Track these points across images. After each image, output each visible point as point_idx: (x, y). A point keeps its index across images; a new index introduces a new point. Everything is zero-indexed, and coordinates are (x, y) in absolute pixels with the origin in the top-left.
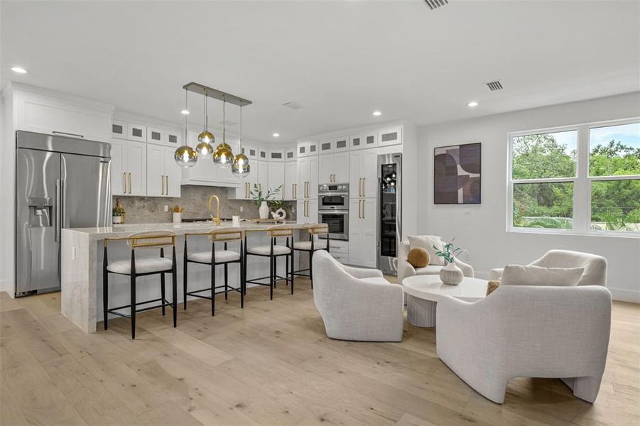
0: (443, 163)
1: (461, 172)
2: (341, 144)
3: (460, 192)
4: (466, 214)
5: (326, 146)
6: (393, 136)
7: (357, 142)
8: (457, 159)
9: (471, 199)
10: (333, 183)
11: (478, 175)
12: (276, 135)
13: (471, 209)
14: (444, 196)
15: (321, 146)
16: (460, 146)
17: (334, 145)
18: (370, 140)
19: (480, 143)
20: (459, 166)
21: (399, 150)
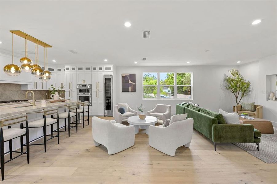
0: (125, 79)
1: (130, 82)
2: (88, 69)
3: (130, 88)
5: (80, 69)
6: (110, 69)
7: (95, 69)
8: (129, 78)
9: (133, 90)
10: (84, 84)
11: (135, 83)
12: (54, 61)
13: (133, 93)
14: (125, 89)
15: (78, 68)
16: (130, 74)
17: (84, 69)
18: (101, 69)
19: (135, 74)
20: (129, 80)
21: (112, 74)
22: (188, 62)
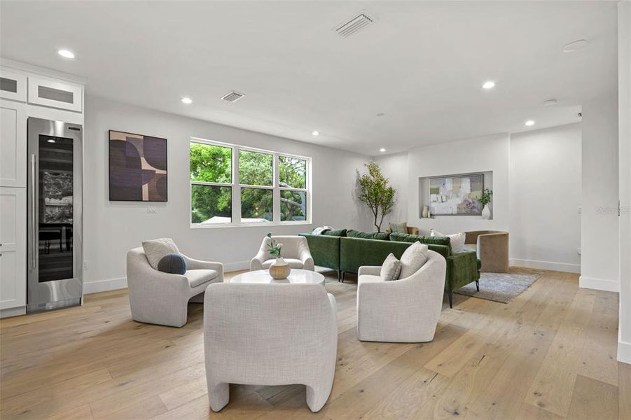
0: (122, 151)
1: (145, 166)
3: (145, 188)
4: (150, 212)
8: (141, 151)
9: (158, 197)
11: (164, 172)
13: (156, 207)
16: (144, 136)
19: (165, 140)
20: (143, 159)
21: (79, 120)
22: (316, 133)
